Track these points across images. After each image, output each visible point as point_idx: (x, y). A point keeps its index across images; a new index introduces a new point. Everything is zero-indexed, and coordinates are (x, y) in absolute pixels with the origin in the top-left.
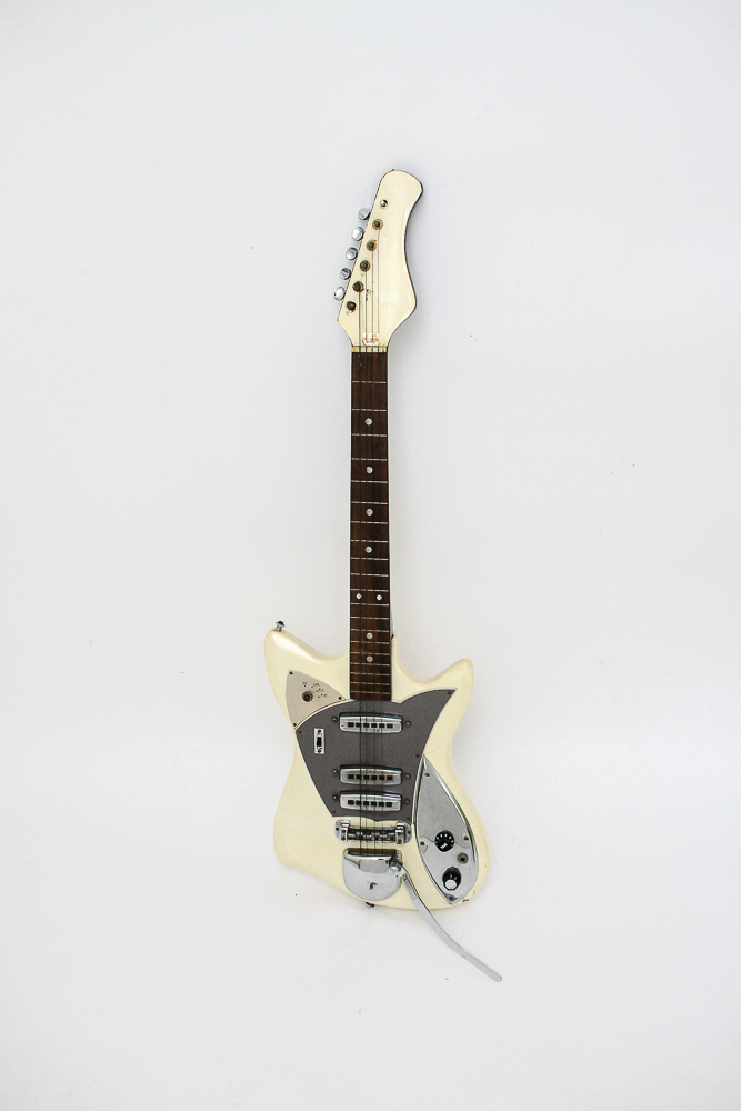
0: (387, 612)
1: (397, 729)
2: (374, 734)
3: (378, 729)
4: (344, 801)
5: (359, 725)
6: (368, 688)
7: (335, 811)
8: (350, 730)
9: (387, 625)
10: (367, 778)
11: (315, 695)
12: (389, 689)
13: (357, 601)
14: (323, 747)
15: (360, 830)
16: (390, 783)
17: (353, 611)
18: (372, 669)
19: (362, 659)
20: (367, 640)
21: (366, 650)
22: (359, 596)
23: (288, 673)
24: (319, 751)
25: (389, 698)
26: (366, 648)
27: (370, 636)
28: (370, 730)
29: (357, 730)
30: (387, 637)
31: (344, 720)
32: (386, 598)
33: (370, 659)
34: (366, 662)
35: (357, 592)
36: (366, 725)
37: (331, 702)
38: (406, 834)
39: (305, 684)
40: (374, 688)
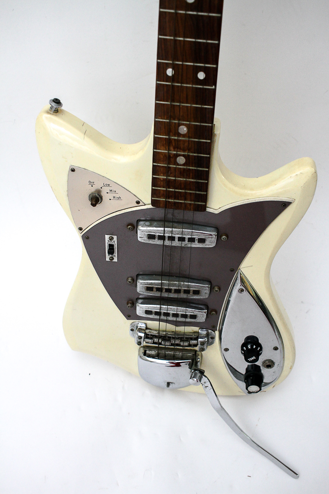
0: (211, 97)
1: (211, 243)
2: (181, 247)
3: (186, 243)
4: (141, 309)
5: (162, 238)
6: (176, 196)
7: (130, 314)
8: (151, 242)
9: (209, 116)
10: (168, 291)
11: (106, 196)
12: (204, 198)
13: (167, 78)
14: (116, 254)
15: (159, 337)
16: (196, 297)
17: (161, 92)
18: (183, 173)
19: (171, 159)
20: (179, 135)
21: (177, 148)
22: (170, 72)
23: (68, 169)
24: (112, 259)
25: (203, 208)
26: (177, 146)
27: (183, 130)
28: (176, 243)
29: (160, 242)
30: (209, 133)
31: (143, 231)
32: (212, 77)
33: (181, 160)
34: (176, 163)
35: (167, 66)
36: (172, 239)
37: (126, 206)
38: (210, 340)
39: (92, 184)
40: (184, 196)
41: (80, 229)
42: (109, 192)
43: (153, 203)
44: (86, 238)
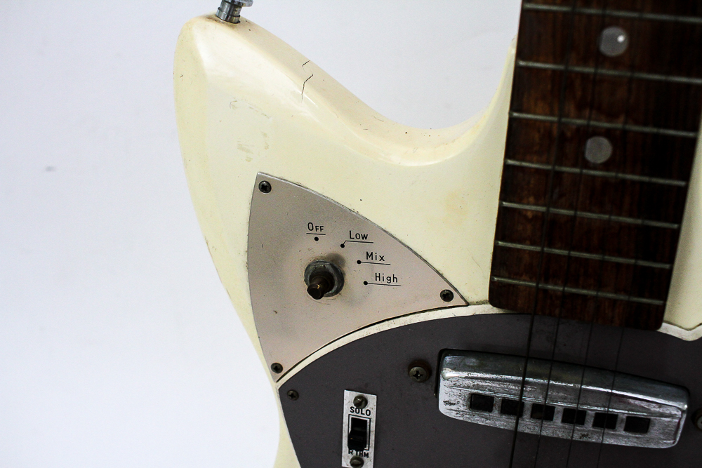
1: (665, 434)
2: (570, 443)
3: (588, 433)
5: (513, 408)
6: (572, 272)
8: (478, 419)
11: (354, 275)
12: (661, 285)
14: (370, 449)
18: (600, 193)
19: (566, 144)
20: (600, 59)
21: (589, 105)
23: (250, 184)
24: (358, 463)
26: (592, 98)
27: (615, 41)
29: (506, 423)
31: (457, 382)
34: (581, 160)
37: (410, 305)
39: (315, 231)
40: (597, 275)
41: (277, 368)
42: (363, 259)
43: (497, 294)
44: (291, 396)
